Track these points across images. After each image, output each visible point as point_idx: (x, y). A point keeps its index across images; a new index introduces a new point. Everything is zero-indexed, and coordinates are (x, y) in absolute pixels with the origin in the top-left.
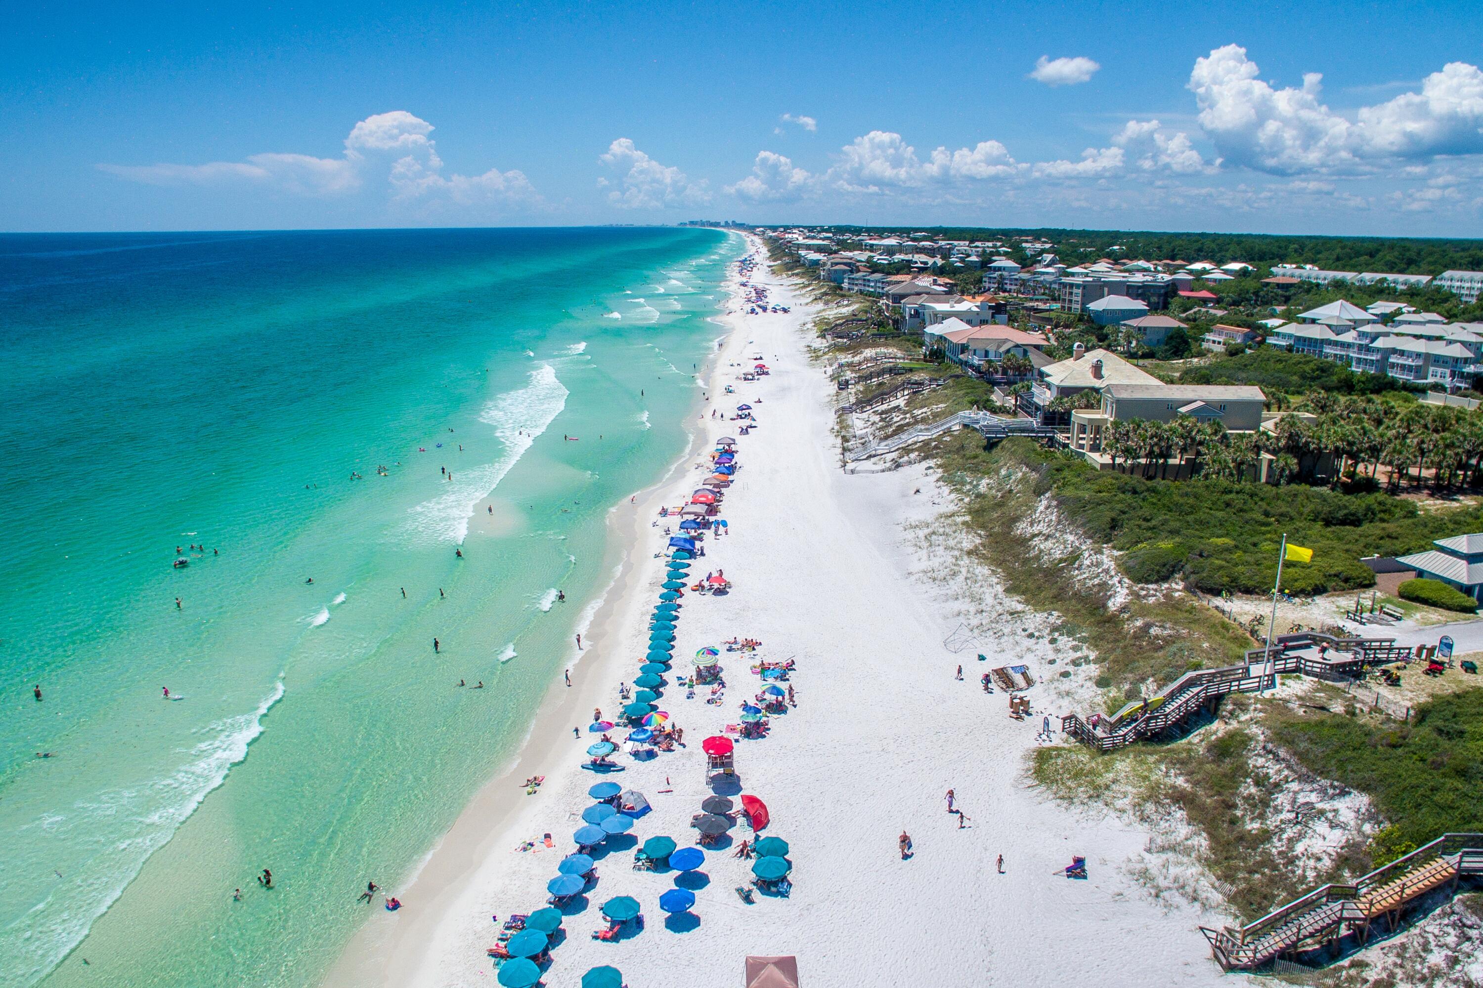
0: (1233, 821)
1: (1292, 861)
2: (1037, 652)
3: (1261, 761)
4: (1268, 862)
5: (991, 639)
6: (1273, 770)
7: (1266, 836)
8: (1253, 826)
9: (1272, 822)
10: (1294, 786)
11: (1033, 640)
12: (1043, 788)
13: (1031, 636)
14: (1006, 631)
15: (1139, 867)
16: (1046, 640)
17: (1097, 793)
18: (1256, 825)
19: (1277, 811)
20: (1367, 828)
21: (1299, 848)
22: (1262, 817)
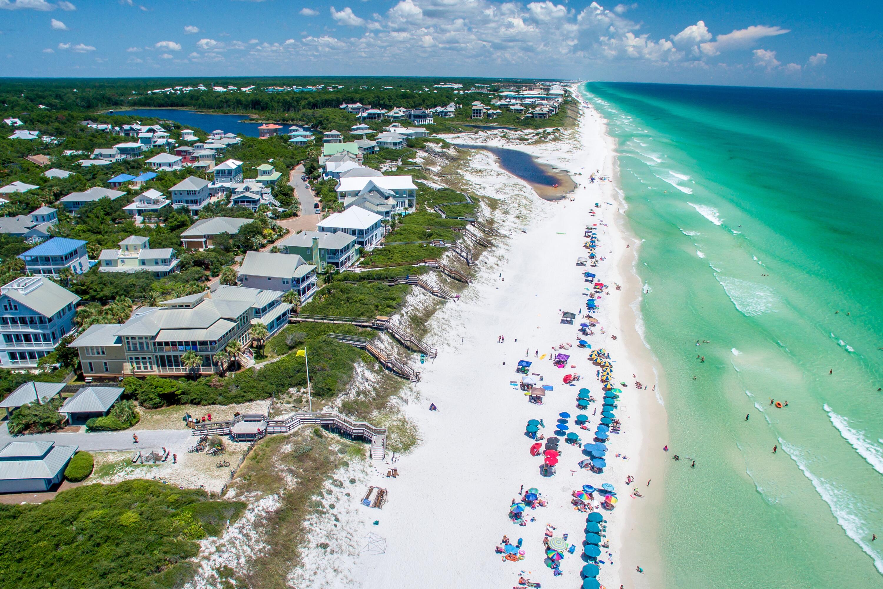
0: (374, 399)
1: (378, 381)
2: (346, 507)
3: (351, 396)
4: (381, 387)
5: (356, 538)
6: (353, 392)
7: (375, 389)
8: (373, 394)
9: (370, 388)
10: (357, 383)
11: (339, 516)
12: (417, 437)
13: (337, 520)
14: (344, 534)
15: (416, 401)
16: (334, 511)
17: (404, 422)
18: (372, 393)
19: (365, 388)
20: (362, 365)
21: (374, 380)
22: (369, 392)
